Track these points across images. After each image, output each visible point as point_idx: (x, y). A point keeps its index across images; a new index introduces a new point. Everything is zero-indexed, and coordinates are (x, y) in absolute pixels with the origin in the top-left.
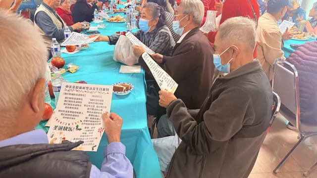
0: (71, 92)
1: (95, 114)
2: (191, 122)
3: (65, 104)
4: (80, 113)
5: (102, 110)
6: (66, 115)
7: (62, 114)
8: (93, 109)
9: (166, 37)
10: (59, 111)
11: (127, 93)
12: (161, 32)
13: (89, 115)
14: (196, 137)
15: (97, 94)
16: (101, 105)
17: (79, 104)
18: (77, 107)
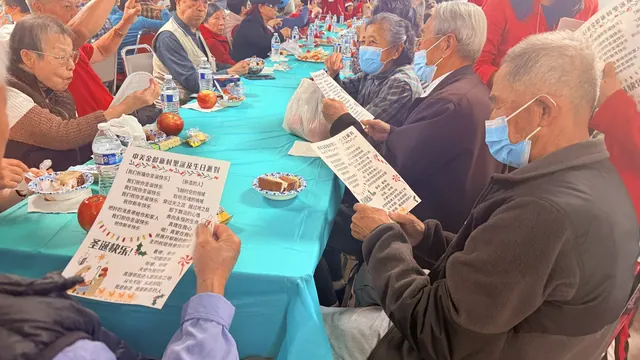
0: (141, 169)
1: (183, 224)
2: (414, 276)
3: (124, 194)
4: (152, 217)
5: (199, 215)
6: (123, 218)
7: (114, 216)
8: (180, 211)
9: (404, 91)
10: (111, 207)
11: (287, 195)
12: (395, 80)
13: (171, 224)
14: (421, 314)
15: (194, 178)
16: (200, 204)
17: (155, 197)
18: (148, 203)
